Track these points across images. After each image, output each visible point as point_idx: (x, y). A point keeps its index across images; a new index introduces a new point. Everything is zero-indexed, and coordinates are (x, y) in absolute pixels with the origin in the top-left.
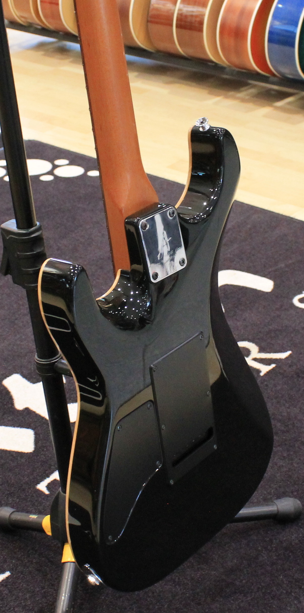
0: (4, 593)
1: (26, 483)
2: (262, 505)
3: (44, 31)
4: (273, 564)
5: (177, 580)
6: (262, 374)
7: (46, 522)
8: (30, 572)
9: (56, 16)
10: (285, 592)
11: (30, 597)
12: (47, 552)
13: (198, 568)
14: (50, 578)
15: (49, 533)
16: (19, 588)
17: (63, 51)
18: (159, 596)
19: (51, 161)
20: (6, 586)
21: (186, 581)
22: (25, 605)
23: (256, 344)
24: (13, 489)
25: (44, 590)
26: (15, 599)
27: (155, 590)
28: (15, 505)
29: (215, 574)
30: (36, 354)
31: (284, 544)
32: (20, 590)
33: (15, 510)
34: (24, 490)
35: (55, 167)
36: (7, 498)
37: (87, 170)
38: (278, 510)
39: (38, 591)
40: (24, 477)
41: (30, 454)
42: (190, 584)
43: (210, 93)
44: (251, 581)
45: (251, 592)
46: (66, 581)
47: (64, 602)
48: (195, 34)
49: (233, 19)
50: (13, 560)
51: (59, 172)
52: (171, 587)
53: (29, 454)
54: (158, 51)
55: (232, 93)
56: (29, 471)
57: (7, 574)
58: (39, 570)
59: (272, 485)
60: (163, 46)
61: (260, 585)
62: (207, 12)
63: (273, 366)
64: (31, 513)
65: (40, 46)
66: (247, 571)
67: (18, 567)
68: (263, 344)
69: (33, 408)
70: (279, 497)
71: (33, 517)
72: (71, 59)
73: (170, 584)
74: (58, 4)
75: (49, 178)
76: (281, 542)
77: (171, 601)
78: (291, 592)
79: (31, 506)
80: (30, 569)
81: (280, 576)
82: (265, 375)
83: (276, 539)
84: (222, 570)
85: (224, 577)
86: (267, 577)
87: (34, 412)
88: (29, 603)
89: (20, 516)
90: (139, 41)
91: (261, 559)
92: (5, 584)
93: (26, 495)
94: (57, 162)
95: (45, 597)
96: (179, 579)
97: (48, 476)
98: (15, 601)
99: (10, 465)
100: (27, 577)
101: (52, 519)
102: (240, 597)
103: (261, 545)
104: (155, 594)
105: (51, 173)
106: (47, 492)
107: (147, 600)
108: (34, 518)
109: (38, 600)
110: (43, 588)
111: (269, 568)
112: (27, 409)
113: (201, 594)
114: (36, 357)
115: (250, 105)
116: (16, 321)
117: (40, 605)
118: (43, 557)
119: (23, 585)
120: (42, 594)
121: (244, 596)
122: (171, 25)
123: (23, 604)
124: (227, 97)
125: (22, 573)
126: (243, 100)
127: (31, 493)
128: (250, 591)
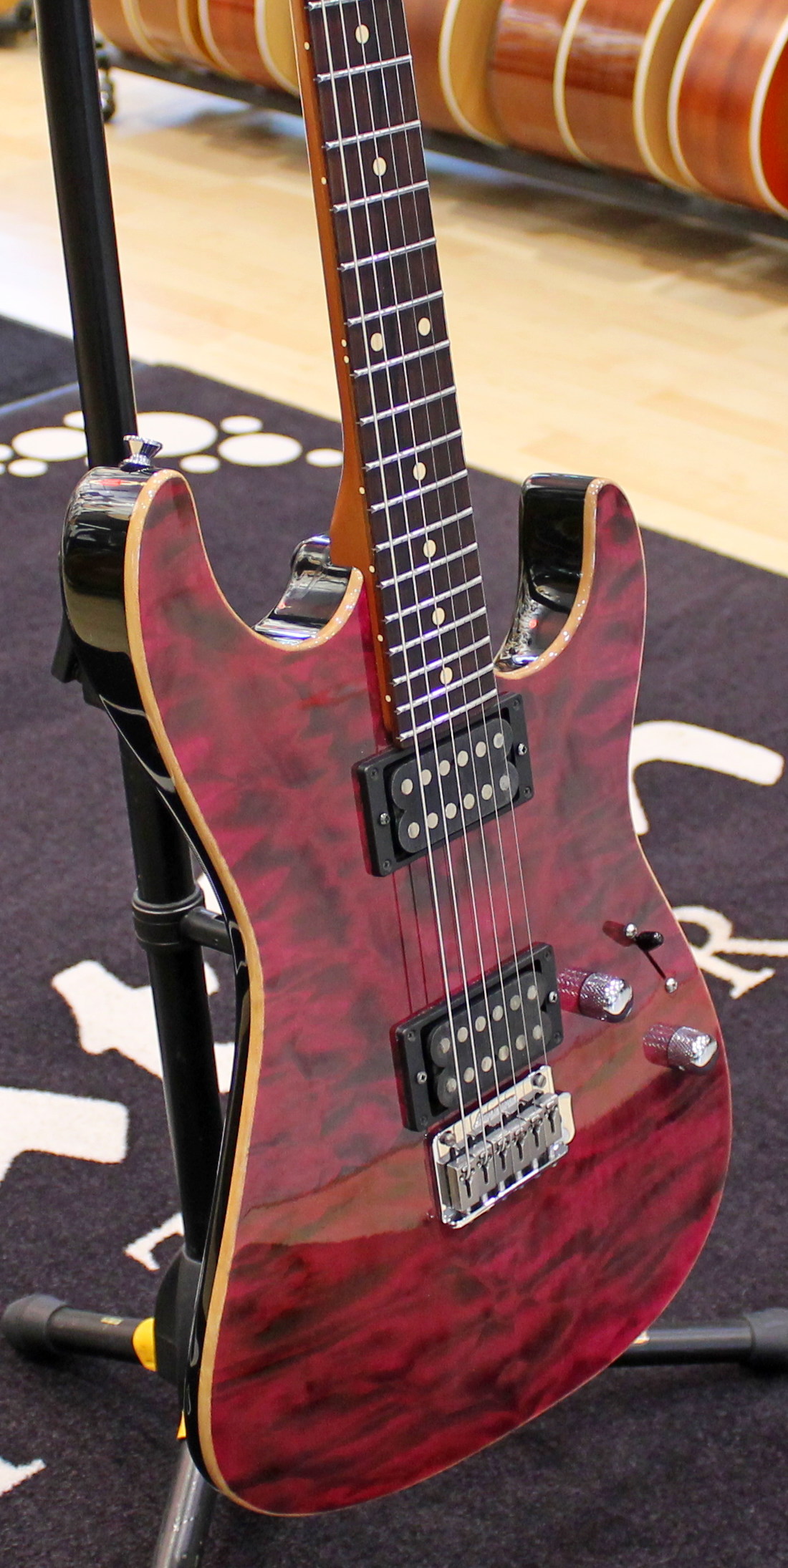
0: (25, 1513)
1: (100, 1240)
2: (714, 1325)
3: (213, 82)
4: (730, 1476)
5: (478, 1504)
6: (736, 993)
7: (144, 1335)
8: (96, 1465)
9: (246, 42)
10: (758, 1548)
11: (94, 1527)
12: (142, 1417)
13: (536, 1478)
14: (148, 1481)
15: (151, 1365)
16: (66, 1503)
17: (262, 137)
18: (429, 1541)
19: (215, 419)
20: (32, 1495)
21: (501, 1508)
22: (79, 1548)
23: (727, 915)
24: (63, 1252)
25: (132, 1511)
26: (53, 1530)
27: (419, 1526)
28: (67, 1294)
29: (578, 1494)
30: (137, 889)
31: (765, 1430)
32: (67, 1507)
33: (63, 1303)
34: (92, 1256)
35: (223, 436)
36: (48, 1275)
37: (307, 447)
38: (753, 1339)
39: (114, 1513)
40: (93, 1225)
41: (114, 1166)
42: (511, 1515)
43: (648, 263)
44: (672, 1516)
45: (671, 1545)
46: (186, 1484)
47: (177, 1539)
48: (613, 103)
49: (718, 68)
50: (54, 1432)
51: (231, 450)
52: (461, 1520)
53: (110, 1166)
54: (514, 147)
55: (704, 266)
56: (108, 1209)
57: (37, 1465)
58: (119, 1462)
59: (743, 1278)
60: (528, 133)
61: (696, 1528)
62: (648, 45)
63: (767, 973)
64: (107, 1312)
65: (202, 123)
66: (664, 1491)
67: (64, 1450)
68: (743, 918)
69: (129, 1050)
70: (758, 1306)
71: (112, 1321)
72: (282, 159)
73: (461, 1512)
74: (251, 10)
75: (207, 465)
76: (757, 1423)
77: (458, 1556)
78: (776, 1549)
79: (108, 1298)
80: (97, 1456)
81: (747, 1506)
82: (745, 995)
83: (743, 1414)
84: (597, 1485)
85: (601, 1502)
86: (714, 1508)
87: (132, 1062)
88: (90, 1542)
89: (76, 1320)
90: (466, 118)
91: (701, 1462)
92: (28, 1491)
93: (97, 1271)
94: (230, 424)
95: (133, 1530)
96: (483, 1500)
97: (158, 1225)
98: (53, 1533)
99: (59, 1191)
100: (87, 1477)
101: (158, 1328)
102: (642, 1556)
103: (705, 1426)
104: (419, 1537)
105: (212, 451)
106: (152, 1265)
107: (396, 1550)
108: (113, 1325)
109: (113, 1536)
110: (127, 1506)
111: (721, 1487)
112: (113, 1053)
113: (538, 1542)
114: (136, 897)
115: (751, 300)
116: (99, 829)
117: (118, 1550)
118: (133, 1428)
119: (75, 1496)
120: (122, 1521)
121: (651, 1553)
122: (550, 78)
123: (74, 1543)
124: (690, 275)
125: (73, 1464)
126: (733, 286)
127: (110, 1264)
128: (669, 1541)
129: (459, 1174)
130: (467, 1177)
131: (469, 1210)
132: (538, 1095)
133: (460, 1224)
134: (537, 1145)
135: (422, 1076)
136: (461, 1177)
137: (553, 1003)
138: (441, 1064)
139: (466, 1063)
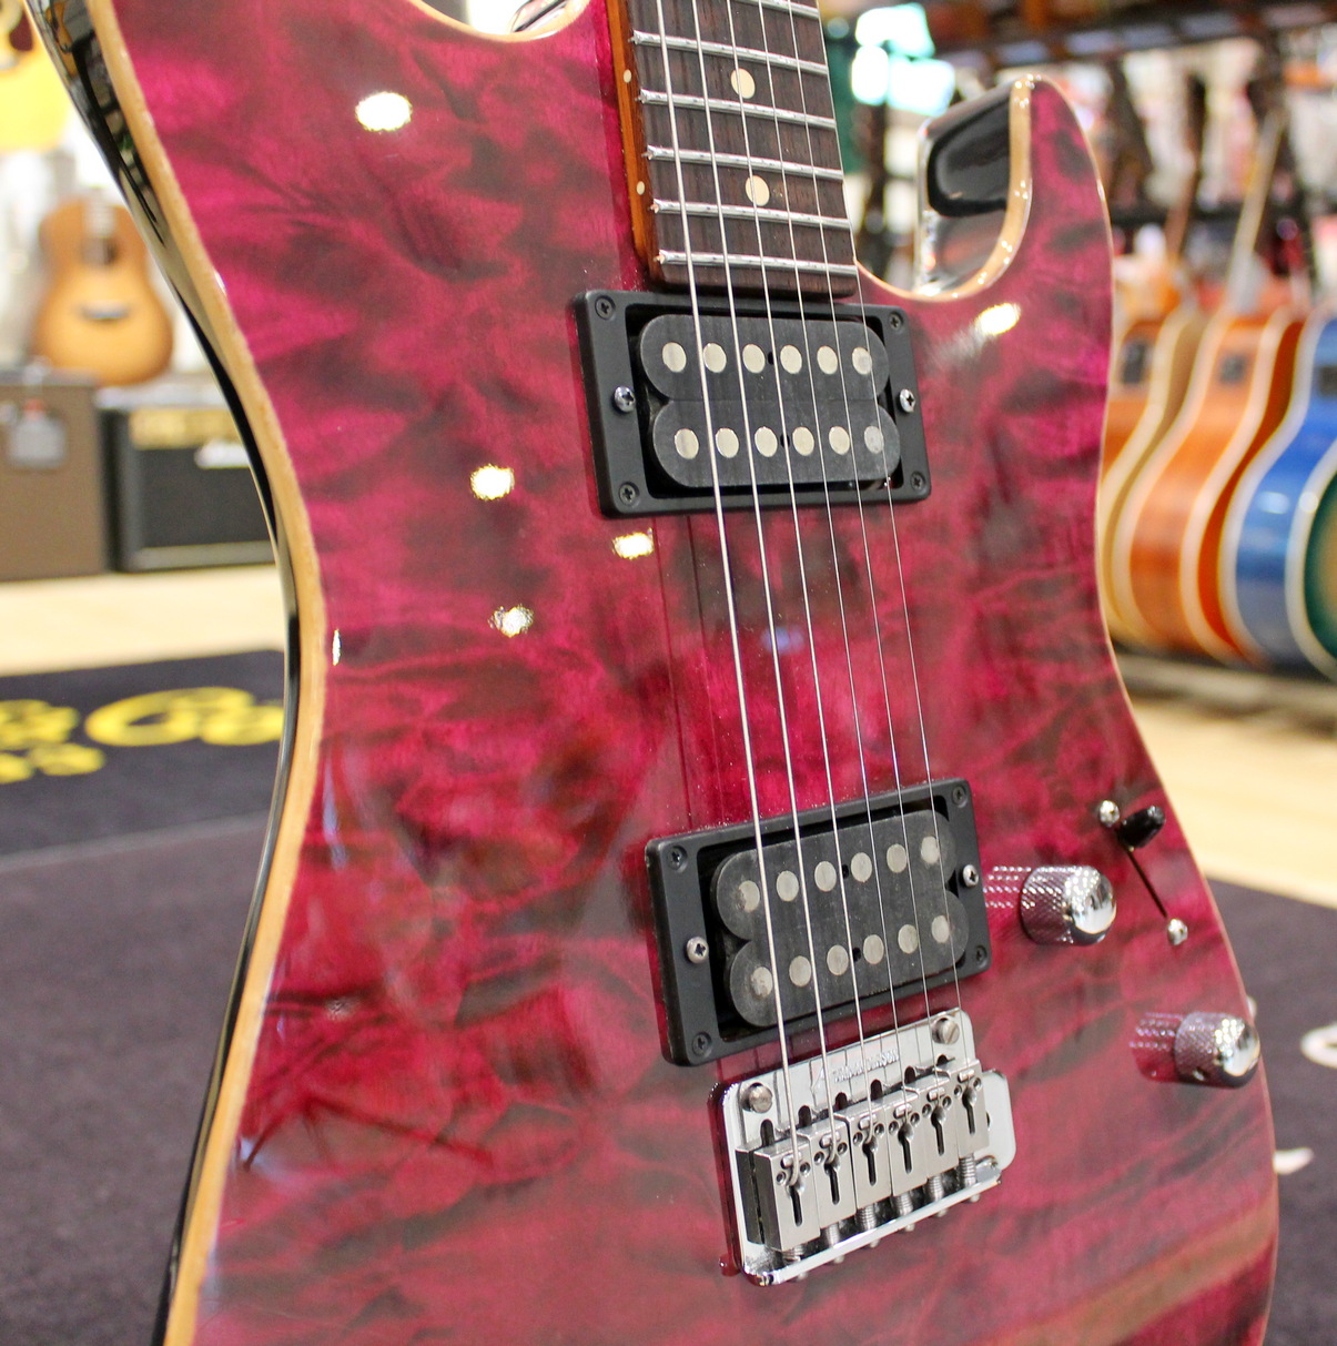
129: (776, 1170)
130: (793, 1182)
131: (798, 1251)
132: (942, 1060)
133: (780, 1276)
134: (941, 1149)
135: (697, 947)
136: (779, 1177)
137: (971, 887)
138: (739, 931)
139: (792, 948)
